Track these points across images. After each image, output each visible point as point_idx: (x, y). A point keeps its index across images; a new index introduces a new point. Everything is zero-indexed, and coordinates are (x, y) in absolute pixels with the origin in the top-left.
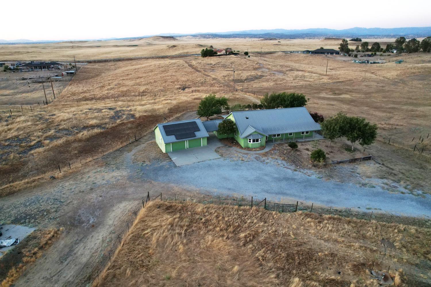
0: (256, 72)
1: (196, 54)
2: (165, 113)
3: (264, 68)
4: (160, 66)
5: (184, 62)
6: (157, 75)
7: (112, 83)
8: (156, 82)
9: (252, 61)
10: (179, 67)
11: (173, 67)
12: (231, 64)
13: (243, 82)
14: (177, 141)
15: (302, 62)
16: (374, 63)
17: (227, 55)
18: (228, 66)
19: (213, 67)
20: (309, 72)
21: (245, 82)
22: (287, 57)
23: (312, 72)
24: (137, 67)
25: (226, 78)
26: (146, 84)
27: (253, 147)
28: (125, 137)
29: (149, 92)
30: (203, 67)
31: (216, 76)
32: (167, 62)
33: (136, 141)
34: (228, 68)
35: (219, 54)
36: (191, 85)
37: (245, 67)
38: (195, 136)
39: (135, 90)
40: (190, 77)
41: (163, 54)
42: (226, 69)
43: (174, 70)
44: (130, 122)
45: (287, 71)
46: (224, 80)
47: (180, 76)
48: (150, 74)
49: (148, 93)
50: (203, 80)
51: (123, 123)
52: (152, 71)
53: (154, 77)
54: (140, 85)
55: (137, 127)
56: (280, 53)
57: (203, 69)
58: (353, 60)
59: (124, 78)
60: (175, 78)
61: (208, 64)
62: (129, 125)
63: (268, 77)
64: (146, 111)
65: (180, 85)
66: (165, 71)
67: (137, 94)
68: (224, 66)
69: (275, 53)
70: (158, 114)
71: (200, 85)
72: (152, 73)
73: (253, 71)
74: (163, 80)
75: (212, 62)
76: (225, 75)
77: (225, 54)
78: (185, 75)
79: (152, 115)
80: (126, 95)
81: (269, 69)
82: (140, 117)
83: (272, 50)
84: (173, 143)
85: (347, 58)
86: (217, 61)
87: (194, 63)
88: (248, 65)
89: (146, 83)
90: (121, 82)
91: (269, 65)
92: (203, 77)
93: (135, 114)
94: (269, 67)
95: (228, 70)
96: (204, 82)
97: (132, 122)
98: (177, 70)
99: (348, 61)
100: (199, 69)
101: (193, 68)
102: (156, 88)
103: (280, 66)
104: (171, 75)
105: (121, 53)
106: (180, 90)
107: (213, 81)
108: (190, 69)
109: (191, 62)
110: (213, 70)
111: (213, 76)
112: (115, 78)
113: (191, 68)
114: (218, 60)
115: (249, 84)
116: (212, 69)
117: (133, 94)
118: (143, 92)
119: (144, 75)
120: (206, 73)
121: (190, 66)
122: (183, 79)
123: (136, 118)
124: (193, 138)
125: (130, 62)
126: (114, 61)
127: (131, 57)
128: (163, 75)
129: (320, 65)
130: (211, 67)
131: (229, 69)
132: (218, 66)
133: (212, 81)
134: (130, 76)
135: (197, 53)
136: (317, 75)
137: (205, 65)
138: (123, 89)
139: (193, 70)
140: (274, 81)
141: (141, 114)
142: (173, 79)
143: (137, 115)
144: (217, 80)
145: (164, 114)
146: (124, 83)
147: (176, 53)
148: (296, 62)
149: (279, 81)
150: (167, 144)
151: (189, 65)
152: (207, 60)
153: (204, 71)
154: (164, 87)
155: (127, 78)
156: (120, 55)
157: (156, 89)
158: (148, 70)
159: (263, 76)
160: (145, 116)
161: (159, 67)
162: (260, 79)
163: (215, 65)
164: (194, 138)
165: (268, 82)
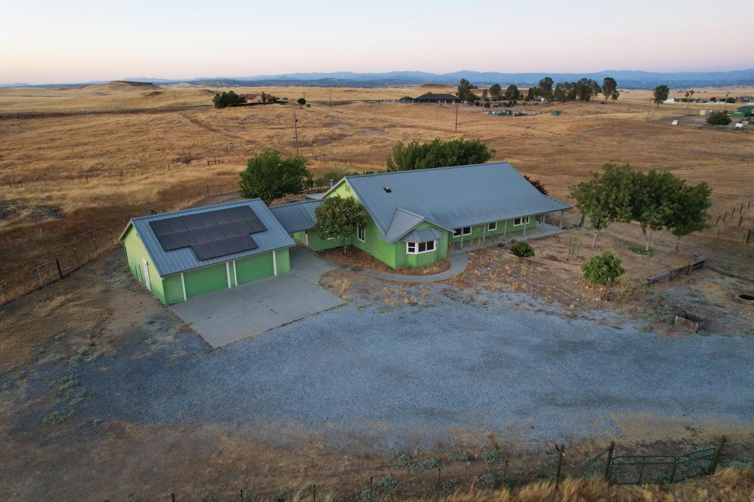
0: (331, 129)
1: (204, 106)
2: (150, 201)
3: (341, 123)
4: (130, 124)
5: (181, 116)
6: (123, 138)
7: (9, 154)
8: (122, 150)
9: (316, 112)
10: (170, 125)
11: (158, 124)
12: (278, 117)
13: (311, 146)
14: (202, 264)
15: (403, 115)
16: (521, 114)
17: (267, 103)
18: (272, 121)
19: (243, 124)
20: (425, 129)
21: (315, 145)
22: (374, 108)
23: (430, 128)
24: (75, 126)
25: (275, 140)
26: (98, 155)
27: (421, 264)
28: (21, 268)
29: (105, 170)
30: (221, 124)
31: (252, 137)
32: (144, 117)
33: (62, 277)
34: (273, 124)
35: (249, 101)
36: (202, 153)
37: (306, 123)
38: (256, 247)
39: (70, 167)
40: (198, 140)
41: (133, 107)
42: (270, 127)
43: (162, 130)
44: (43, 226)
45: (385, 127)
46: (271, 144)
47: (176, 139)
48: (107, 137)
49: (103, 171)
50: (226, 144)
51: (20, 229)
52: (111, 132)
53: (117, 143)
54: (82, 158)
55: (67, 238)
56: (361, 103)
57: (221, 126)
58: (486, 111)
59: (42, 146)
60: (165, 142)
61: (232, 119)
62: (40, 235)
63: (356, 137)
64: (96, 199)
65: (178, 154)
66: (141, 132)
67: (75, 173)
68: (265, 122)
69: (351, 103)
70: (130, 204)
71: (222, 153)
72: (112, 136)
73: (323, 129)
74: (138, 147)
75: (238, 115)
76: (271, 135)
77: (262, 102)
78: (187, 137)
79: (113, 207)
80: (45, 178)
81: (351, 125)
82: (77, 213)
83: (345, 99)
84: (187, 273)
85: (475, 109)
86: (248, 114)
87: (201, 116)
88: (310, 120)
89: (98, 152)
90: (33, 152)
91: (350, 118)
92: (226, 140)
93: (61, 207)
94: (351, 121)
95: (274, 129)
96: (229, 147)
97: (50, 227)
98: (167, 129)
99: (479, 112)
100: (214, 128)
101: (201, 126)
102: (122, 162)
103: (370, 120)
104: (156, 137)
105: (37, 105)
106: (179, 163)
107: (249, 146)
108: (196, 128)
109: (195, 116)
110: (243, 128)
111: (247, 138)
112: (19, 146)
113: (198, 126)
114: (250, 112)
115: (323, 148)
116: (241, 126)
117: (66, 174)
118: (91, 170)
119: (92, 139)
120: (230, 133)
121: (196, 122)
122: (183, 143)
123: (64, 216)
124: (249, 253)
125: (59, 119)
126: (18, 117)
127: (60, 111)
128: (138, 138)
129: (437, 119)
130: (239, 123)
131: (275, 126)
132: (252, 121)
133: (247, 145)
134: (58, 143)
135: (205, 104)
136: (440, 132)
137: (225, 119)
138: (37, 166)
139: (202, 129)
140: (369, 143)
141: (80, 205)
142: (160, 144)
143: (69, 209)
144: (257, 143)
145: (148, 203)
146: (41, 155)
147: (161, 105)
148: (392, 114)
149: (378, 143)
150: (167, 278)
151: (192, 121)
152: (226, 111)
153: (224, 130)
154: (142, 160)
155: (49, 145)
156: (35, 107)
157: (123, 164)
158: (102, 130)
159: (345, 136)
160: (93, 209)
161: (128, 126)
162: (340, 140)
163: (245, 119)
164: (253, 252)
165: (358, 144)
